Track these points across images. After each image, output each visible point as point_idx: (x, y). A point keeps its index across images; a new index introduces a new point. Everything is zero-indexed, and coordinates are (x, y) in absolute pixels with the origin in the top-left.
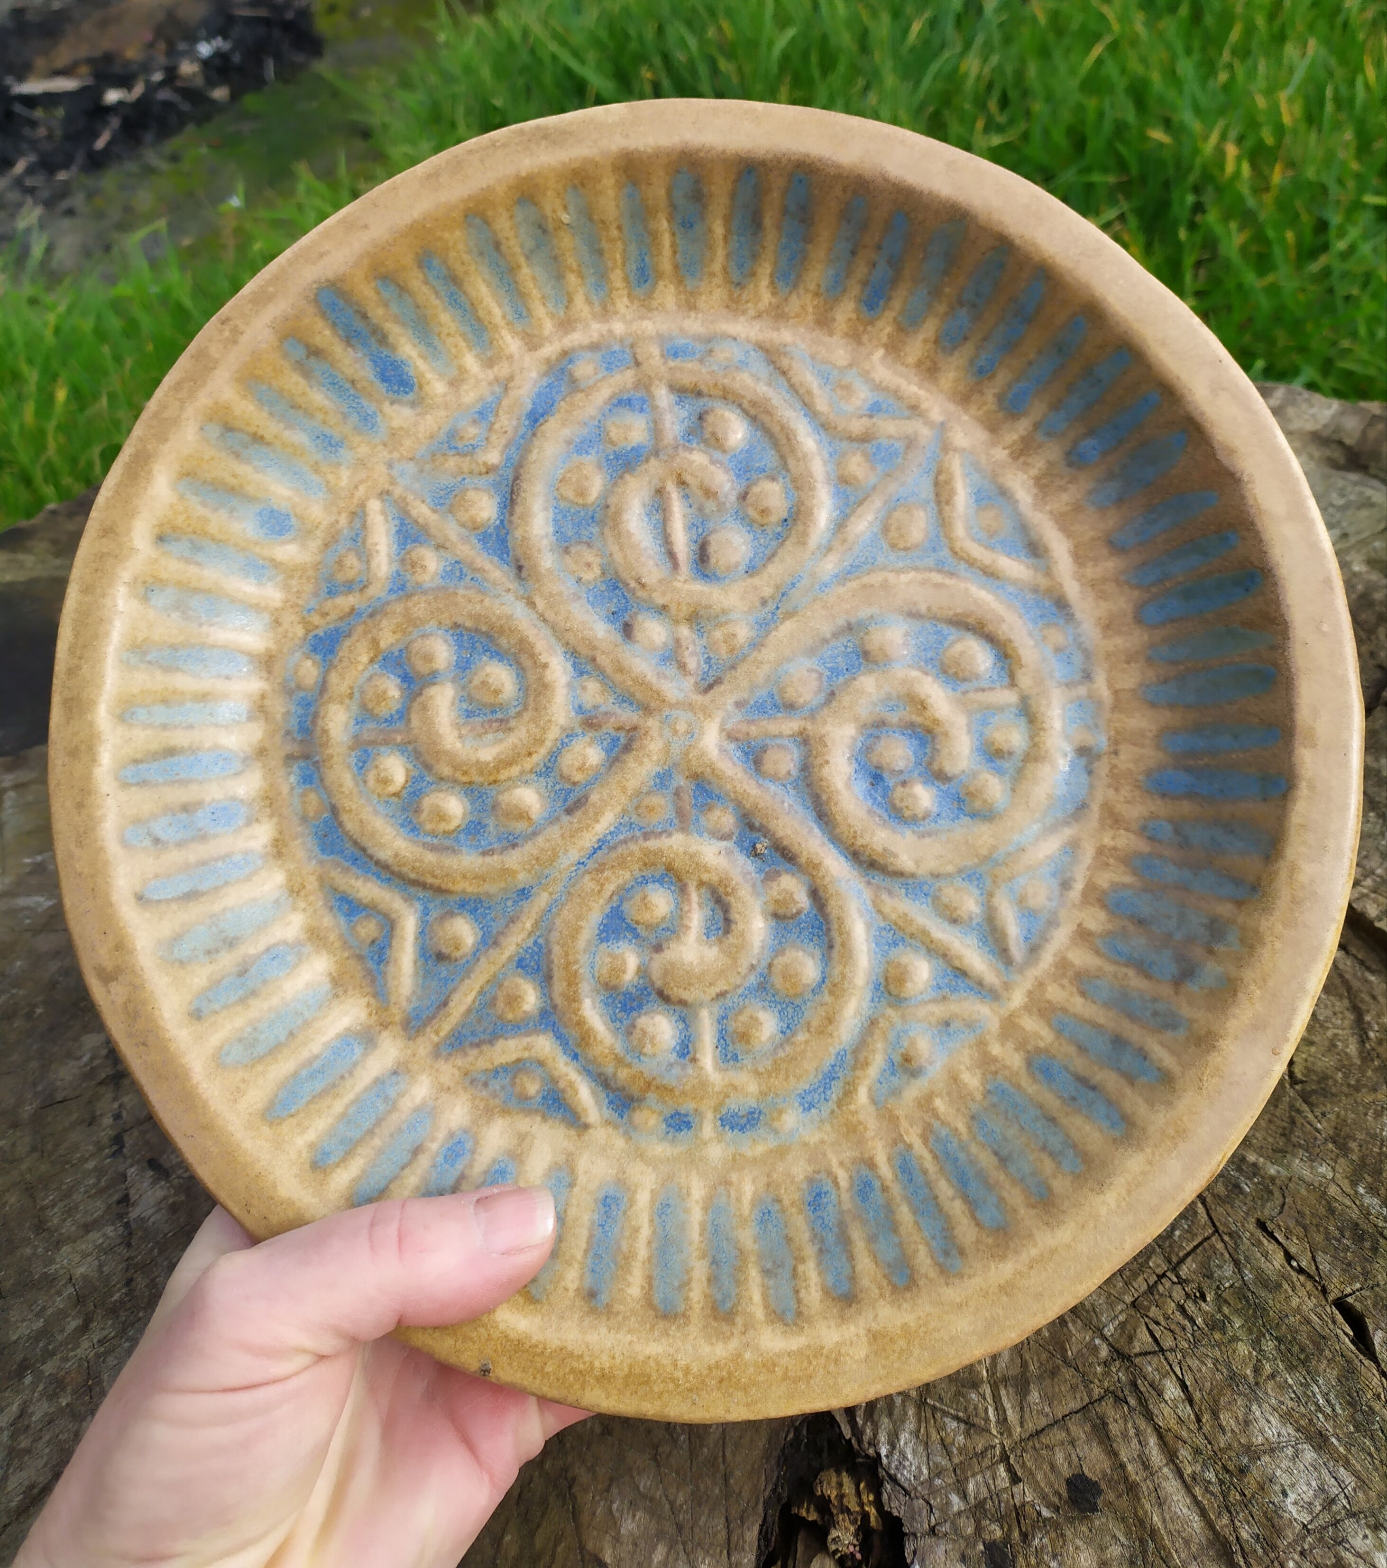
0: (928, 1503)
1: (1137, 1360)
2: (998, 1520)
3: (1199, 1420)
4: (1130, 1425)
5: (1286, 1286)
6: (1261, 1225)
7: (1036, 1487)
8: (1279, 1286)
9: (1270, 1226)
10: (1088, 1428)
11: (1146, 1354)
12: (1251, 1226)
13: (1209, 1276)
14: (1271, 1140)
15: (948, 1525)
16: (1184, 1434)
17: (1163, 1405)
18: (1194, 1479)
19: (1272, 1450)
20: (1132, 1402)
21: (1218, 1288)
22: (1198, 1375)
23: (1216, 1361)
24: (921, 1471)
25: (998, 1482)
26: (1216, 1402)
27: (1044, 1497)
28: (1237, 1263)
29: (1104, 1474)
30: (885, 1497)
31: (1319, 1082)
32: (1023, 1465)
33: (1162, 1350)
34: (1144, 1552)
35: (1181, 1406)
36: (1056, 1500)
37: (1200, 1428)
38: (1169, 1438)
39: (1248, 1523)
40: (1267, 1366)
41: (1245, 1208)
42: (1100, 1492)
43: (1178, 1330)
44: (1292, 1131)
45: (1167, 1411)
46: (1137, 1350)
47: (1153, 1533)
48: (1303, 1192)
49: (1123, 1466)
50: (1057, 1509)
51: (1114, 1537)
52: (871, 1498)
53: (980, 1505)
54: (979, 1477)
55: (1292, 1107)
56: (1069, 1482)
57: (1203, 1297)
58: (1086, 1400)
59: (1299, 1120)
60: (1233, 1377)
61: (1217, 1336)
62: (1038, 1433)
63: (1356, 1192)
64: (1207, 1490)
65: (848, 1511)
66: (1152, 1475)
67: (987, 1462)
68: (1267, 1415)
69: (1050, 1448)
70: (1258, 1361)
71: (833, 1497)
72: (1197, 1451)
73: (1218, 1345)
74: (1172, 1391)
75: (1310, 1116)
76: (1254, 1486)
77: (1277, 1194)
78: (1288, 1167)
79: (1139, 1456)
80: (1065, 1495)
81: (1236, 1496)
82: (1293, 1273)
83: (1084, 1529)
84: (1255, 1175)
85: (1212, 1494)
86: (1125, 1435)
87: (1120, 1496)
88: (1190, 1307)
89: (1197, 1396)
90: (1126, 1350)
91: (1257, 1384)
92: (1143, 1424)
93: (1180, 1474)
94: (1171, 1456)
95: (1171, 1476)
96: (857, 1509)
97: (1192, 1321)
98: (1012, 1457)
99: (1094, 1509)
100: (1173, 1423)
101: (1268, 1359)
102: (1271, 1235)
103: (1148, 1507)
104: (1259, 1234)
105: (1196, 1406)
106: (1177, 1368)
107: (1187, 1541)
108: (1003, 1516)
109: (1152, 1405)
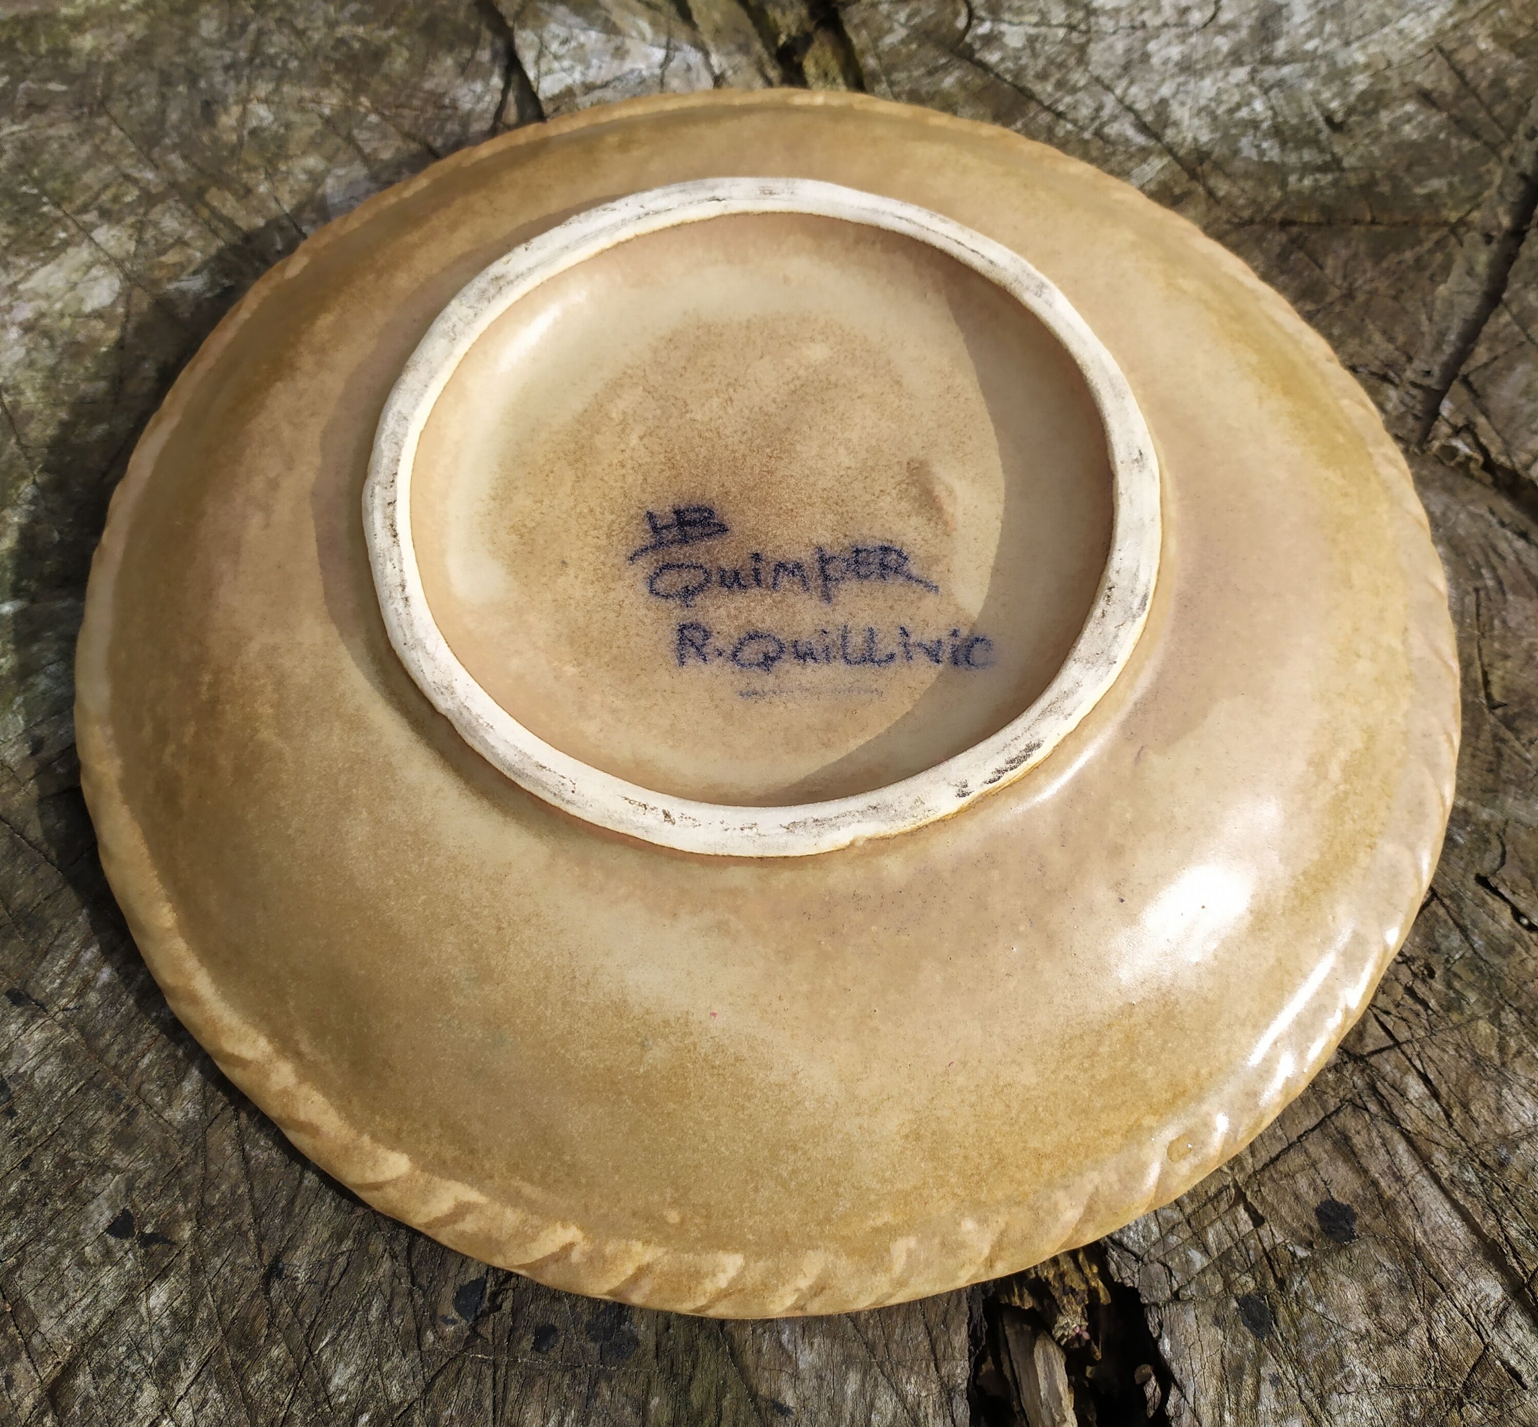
0: (1165, 1265)
1: (1373, 1060)
2: (1248, 1270)
3: (1448, 1116)
4: (1374, 1134)
5: (1519, 948)
6: (1482, 881)
7: (1282, 1222)
8: (1512, 949)
9: (1493, 881)
10: (1328, 1145)
11: (1380, 1051)
12: (1471, 882)
13: (1436, 950)
14: (1478, 778)
15: (1193, 1286)
16: (1437, 1136)
17: (1408, 1106)
18: (1452, 1182)
19: (1530, 1135)
20: (1373, 1107)
21: (1447, 961)
22: (1442, 1066)
23: (1458, 1047)
24: (1149, 1229)
25: (1241, 1226)
26: (1464, 1092)
27: (1293, 1233)
28: (1463, 930)
29: (1356, 1196)
30: (1113, 1267)
31: (1521, 703)
32: (1263, 1201)
33: (1398, 1044)
34: (1413, 1274)
35: (1427, 1104)
36: (1306, 1234)
37: (1451, 1125)
38: (1420, 1142)
39: (1516, 1219)
40: (1512, 1043)
41: (1462, 864)
42: (1354, 1217)
43: (1411, 1017)
44: (1499, 765)
45: (1413, 1112)
46: (1371, 1048)
47: (1418, 1250)
48: (1524, 836)
49: (1375, 1184)
50: (1310, 1245)
51: (1378, 1263)
52: (1095, 1269)
53: (1225, 1256)
54: (1218, 1225)
55: (1496, 737)
56: (1319, 1212)
57: (1432, 974)
58: (1322, 1114)
59: (1506, 751)
60: (1478, 1062)
61: (1455, 1017)
62: (1274, 1160)
64: (1468, 1192)
65: (1073, 1291)
66: (1405, 1186)
67: (1224, 1206)
68: (1520, 1098)
69: (1291, 1176)
70: (1502, 1038)
71: (1051, 1276)
72: (1452, 1152)
73: (1457, 1027)
74: (1416, 1088)
75: (1517, 745)
76: (1516, 1178)
77: (1495, 843)
78: (1502, 810)
79: (1389, 1167)
80: (1316, 1226)
81: (1497, 1194)
82: (1525, 933)
83: (1344, 1260)
84: (1467, 823)
85: (1475, 1196)
86: (1371, 1148)
87: (1377, 1217)
88: (1420, 989)
89: (1443, 1090)
90: (1358, 1050)
91: (1504, 1064)
92: (1389, 1131)
93: (1435, 1179)
94: (1425, 1161)
95: (1425, 1183)
96: (1083, 1287)
97: (1426, 1006)
98: (1248, 1194)
99: (1351, 1236)
100: (1422, 1125)
101: (1510, 1034)
102: (1495, 891)
103: (1409, 1223)
104: (1482, 891)
105: (1444, 1102)
106: (1417, 1063)
107: (1452, 1252)
108: (1253, 1266)
109: (1396, 1111)
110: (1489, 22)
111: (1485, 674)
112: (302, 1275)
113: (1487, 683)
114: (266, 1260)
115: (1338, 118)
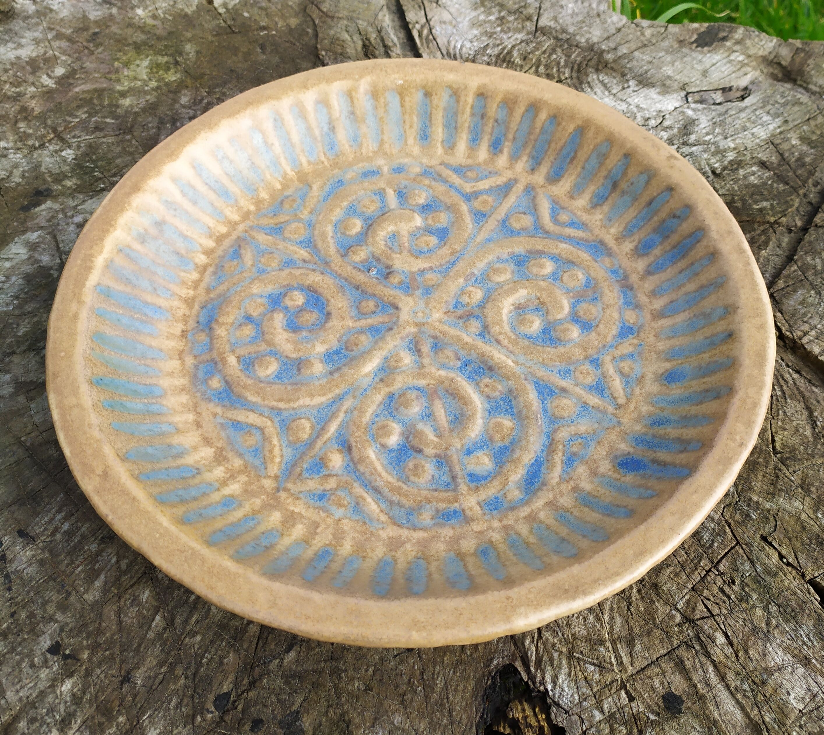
0: (580, 717)
1: (699, 622)
2: (624, 724)
3: (737, 656)
4: (697, 661)
5: (781, 573)
6: (764, 538)
7: (644, 701)
8: (777, 574)
9: (770, 539)
10: (672, 664)
11: (703, 618)
12: (758, 538)
13: (737, 570)
14: (765, 487)
15: (594, 729)
16: (730, 664)
17: (715, 648)
18: (736, 689)
19: (780, 669)
20: (697, 647)
21: (742, 576)
22: (735, 629)
23: (744, 620)
24: (574, 698)
25: (622, 701)
26: (746, 644)
27: (649, 707)
28: (752, 562)
29: (685, 691)
30: (553, 715)
31: (790, 452)
32: (635, 689)
33: (713, 616)
35: (726, 648)
36: (656, 708)
37: (738, 660)
38: (721, 666)
39: (769, 712)
40: (774, 621)
41: (753, 529)
42: (682, 702)
43: (721, 603)
44: (777, 482)
45: (718, 651)
46: (698, 616)
47: (715, 723)
48: (787, 517)
49: (695, 686)
50: (658, 714)
51: (693, 727)
52: (544, 716)
53: (612, 715)
54: (610, 699)
55: (776, 468)
56: (663, 697)
57: (734, 583)
58: (670, 648)
59: (781, 475)
60: (755, 629)
61: (744, 605)
62: (643, 669)
63: (817, 517)
64: (744, 695)
65: (531, 726)
66: (711, 689)
67: (614, 690)
68: (776, 649)
69: (651, 678)
70: (768, 618)
71: (520, 718)
72: (737, 674)
73: (745, 610)
74: (720, 639)
75: (787, 473)
76: (770, 691)
77: (772, 519)
78: (777, 503)
79: (703, 678)
80: (662, 705)
81: (760, 697)
82: (784, 566)
83: (675, 724)
84: (758, 508)
85: (747, 697)
86: (694, 667)
87: (694, 703)
88: (727, 589)
89: (735, 641)
90: (692, 617)
91: (768, 631)
92: (704, 660)
93: (728, 687)
94: (723, 678)
95: (722, 689)
96: (536, 724)
97: (729, 598)
98: (628, 685)
99: (680, 712)
100: (722, 658)
101: (774, 617)
102: (770, 544)
103: (711, 708)
104: (763, 543)
105: (735, 648)
106: (722, 626)
107: (734, 726)
108: (626, 722)
109: (709, 649)
110: (798, 132)
111: (773, 437)
112: (139, 682)
113: (773, 441)
114: (123, 673)
115: (718, 171)
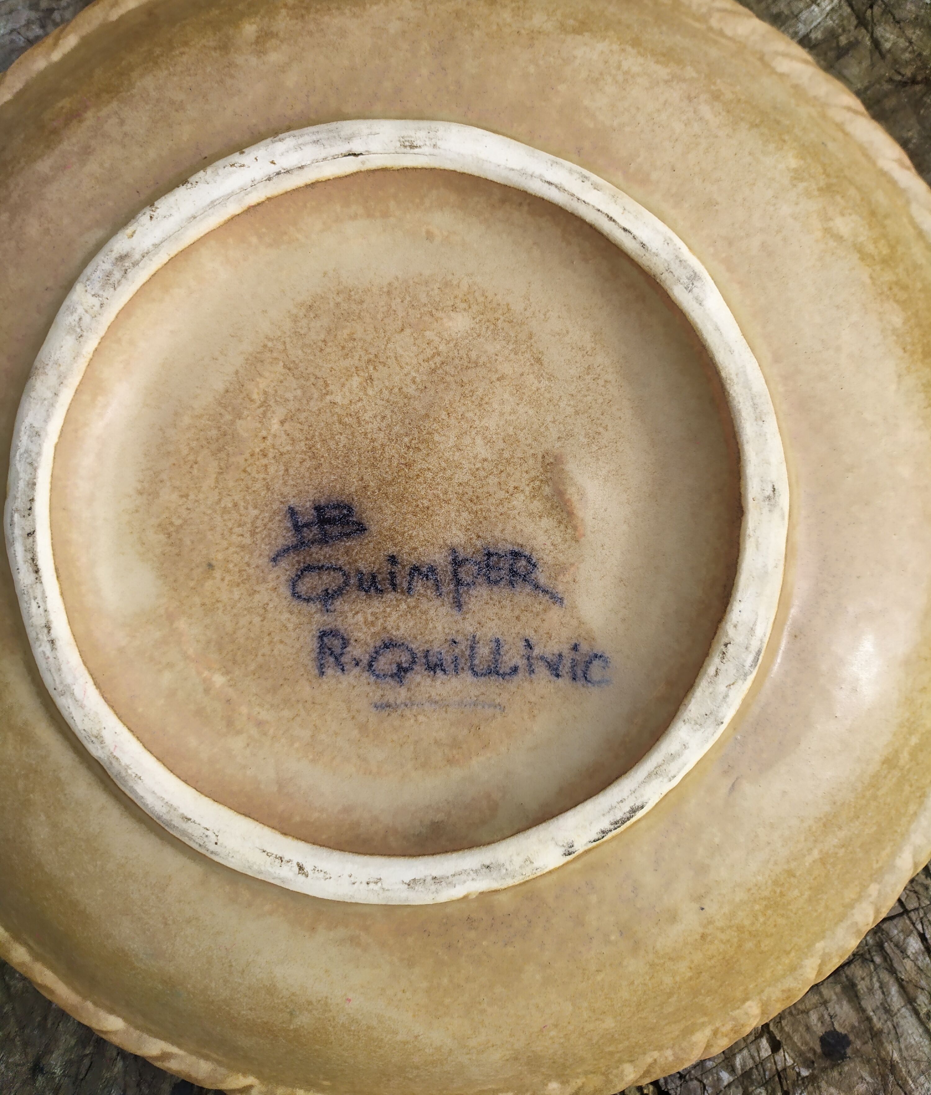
0: (701, 1081)
1: (885, 926)
2: (763, 1085)
4: (875, 980)
7: (793, 1047)
10: (838, 988)
11: (892, 920)
16: (923, 983)
17: (905, 960)
18: (929, 1016)
20: (878, 960)
25: (762, 1052)
27: (801, 1056)
29: (853, 1027)
32: (782, 1030)
33: (907, 912)
34: (885, 1085)
35: (921, 957)
36: (810, 1054)
38: (910, 989)
42: (849, 1043)
45: (908, 964)
47: (893, 1067)
49: (869, 1019)
50: (812, 1065)
51: (862, 1078)
53: (747, 1074)
54: (745, 1052)
56: (823, 1038)
66: (892, 1016)
67: (751, 1038)
69: (806, 1013)
74: (914, 945)
79: (881, 1004)
80: (819, 1050)
83: (836, 1074)
86: (871, 990)
87: (866, 1043)
92: (887, 978)
93: (916, 1012)
94: (910, 1001)
95: (908, 1016)
98: (771, 1024)
99: (843, 1057)
100: (913, 974)
103: (890, 1047)
106: (919, 926)
107: (918, 1062)
108: (767, 1081)
109: (896, 965)
